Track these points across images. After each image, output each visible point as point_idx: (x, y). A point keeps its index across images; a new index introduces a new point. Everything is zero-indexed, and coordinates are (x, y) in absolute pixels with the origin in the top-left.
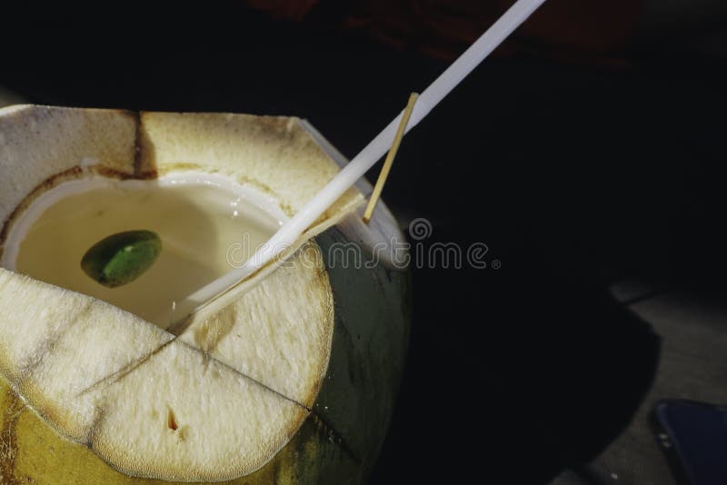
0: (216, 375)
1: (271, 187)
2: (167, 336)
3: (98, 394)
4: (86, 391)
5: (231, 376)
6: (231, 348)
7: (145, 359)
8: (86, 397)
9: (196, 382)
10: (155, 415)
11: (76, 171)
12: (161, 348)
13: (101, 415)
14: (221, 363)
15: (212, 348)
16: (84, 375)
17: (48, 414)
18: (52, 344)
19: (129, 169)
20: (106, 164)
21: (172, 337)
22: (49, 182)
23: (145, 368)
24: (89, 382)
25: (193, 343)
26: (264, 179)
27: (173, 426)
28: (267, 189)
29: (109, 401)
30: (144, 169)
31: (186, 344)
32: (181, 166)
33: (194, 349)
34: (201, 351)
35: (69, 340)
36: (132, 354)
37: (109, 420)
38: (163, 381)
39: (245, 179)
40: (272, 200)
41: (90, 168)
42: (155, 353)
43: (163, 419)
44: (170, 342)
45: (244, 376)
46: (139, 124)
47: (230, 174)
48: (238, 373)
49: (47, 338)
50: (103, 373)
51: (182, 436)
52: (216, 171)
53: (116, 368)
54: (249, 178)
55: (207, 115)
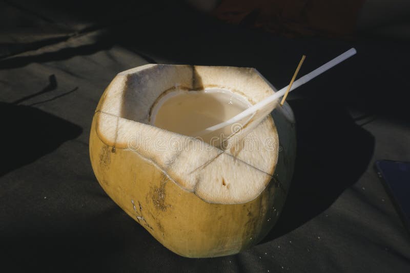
0: (239, 165)
1: (245, 93)
2: (220, 151)
3: (196, 173)
4: (192, 173)
5: (244, 165)
6: (243, 155)
7: (213, 160)
8: (192, 175)
9: (232, 168)
10: (217, 180)
11: (173, 88)
12: (218, 156)
13: (198, 181)
14: (241, 161)
15: (237, 155)
16: (191, 166)
17: (178, 181)
18: (178, 155)
19: (191, 87)
20: (183, 86)
21: (222, 151)
22: (165, 93)
23: (213, 163)
24: (193, 169)
25: (230, 154)
26: (242, 90)
27: (224, 184)
28: (243, 94)
29: (201, 176)
30: (196, 87)
31: (227, 154)
32: (211, 86)
33: (230, 155)
34: (233, 156)
35: (184, 153)
36: (208, 158)
37: (201, 183)
38: (220, 168)
39: (235, 91)
40: (245, 98)
41: (178, 86)
42: (216, 157)
43: (220, 182)
44: (221, 153)
45: (248, 165)
46: (194, 70)
47: (229, 88)
48: (247, 164)
49: (176, 153)
50: (198, 165)
51: (228, 187)
52: (224, 87)
53: (203, 163)
54: (237, 90)
55: (219, 67)
